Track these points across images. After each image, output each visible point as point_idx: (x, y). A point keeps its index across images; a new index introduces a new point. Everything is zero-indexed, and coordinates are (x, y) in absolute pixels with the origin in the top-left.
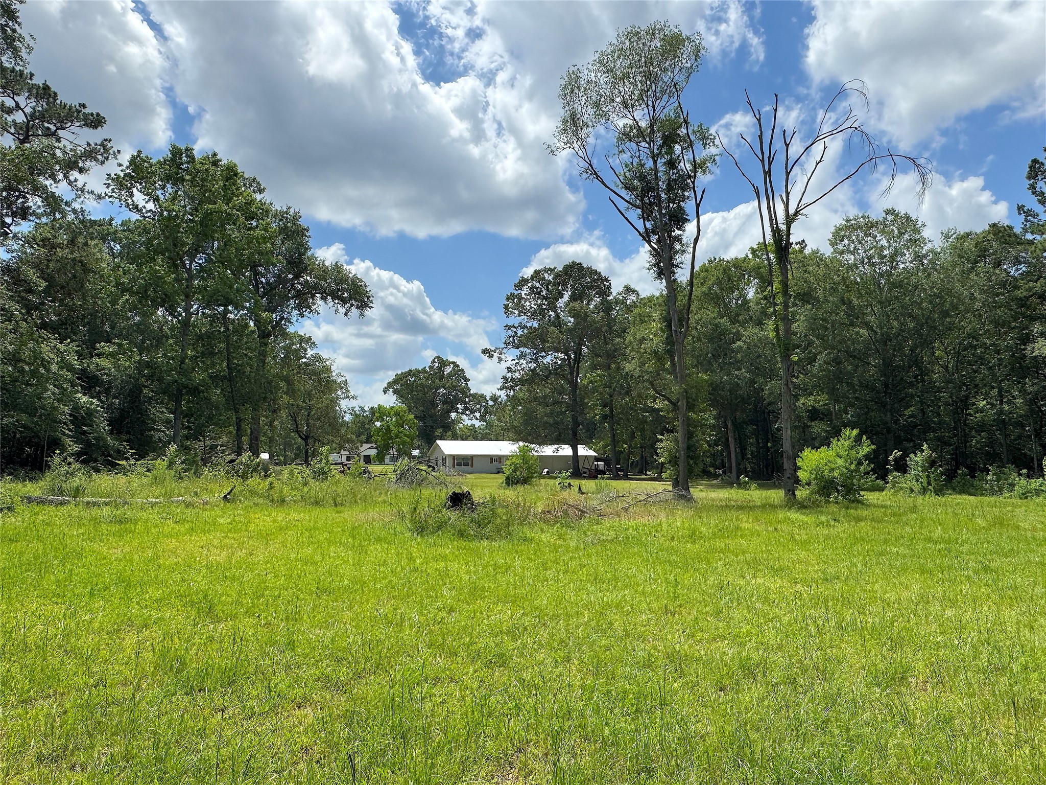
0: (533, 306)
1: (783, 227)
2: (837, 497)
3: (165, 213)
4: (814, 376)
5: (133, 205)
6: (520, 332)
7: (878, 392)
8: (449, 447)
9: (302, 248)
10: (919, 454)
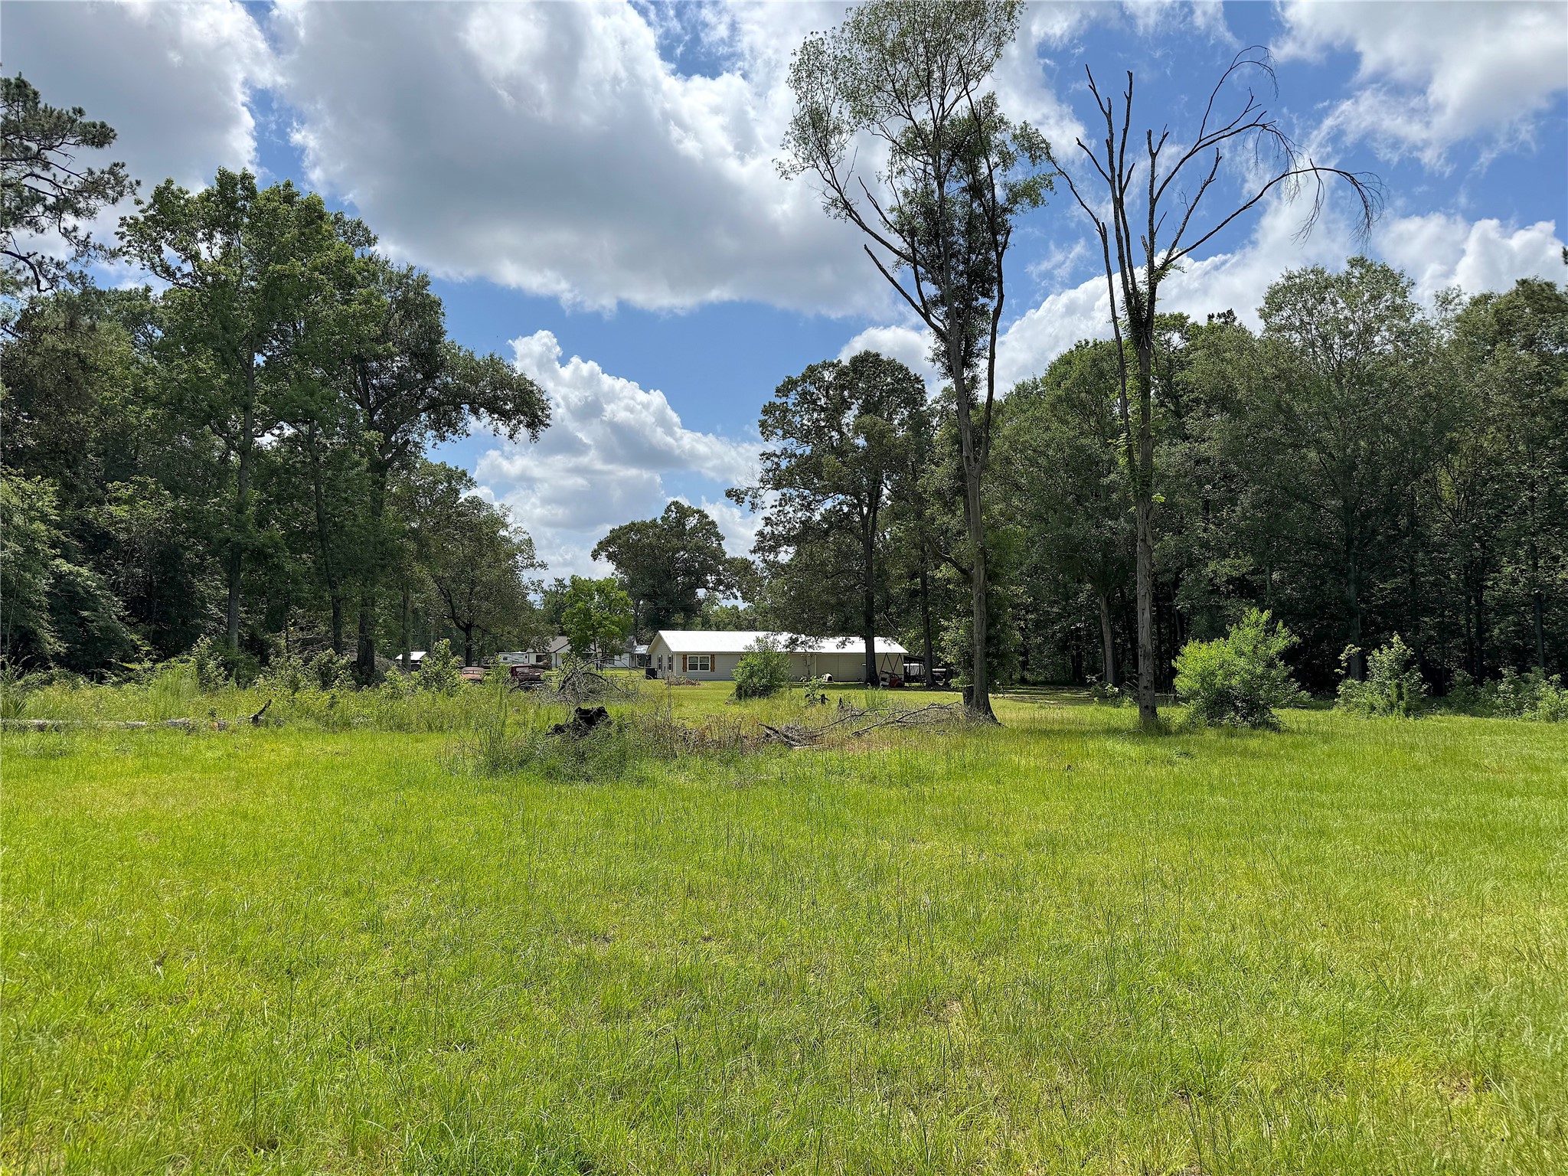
0: (805, 422)
1: (1143, 288)
2: (1234, 718)
3: (209, 279)
4: (1232, 527)
5: (161, 266)
6: (784, 464)
7: (1336, 552)
8: (678, 641)
9: (434, 333)
10: (1386, 650)
